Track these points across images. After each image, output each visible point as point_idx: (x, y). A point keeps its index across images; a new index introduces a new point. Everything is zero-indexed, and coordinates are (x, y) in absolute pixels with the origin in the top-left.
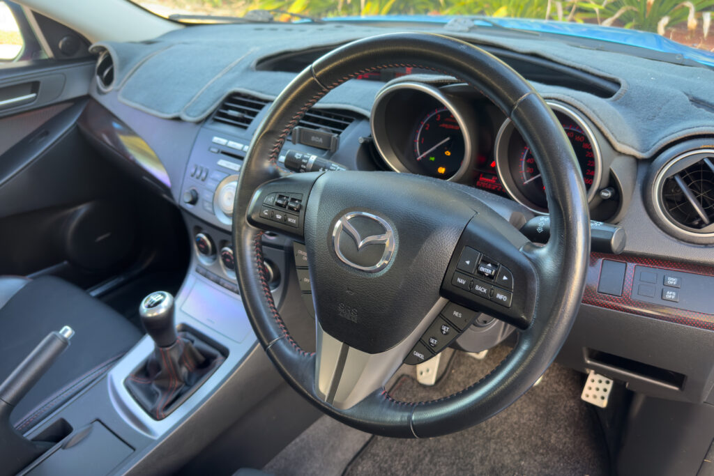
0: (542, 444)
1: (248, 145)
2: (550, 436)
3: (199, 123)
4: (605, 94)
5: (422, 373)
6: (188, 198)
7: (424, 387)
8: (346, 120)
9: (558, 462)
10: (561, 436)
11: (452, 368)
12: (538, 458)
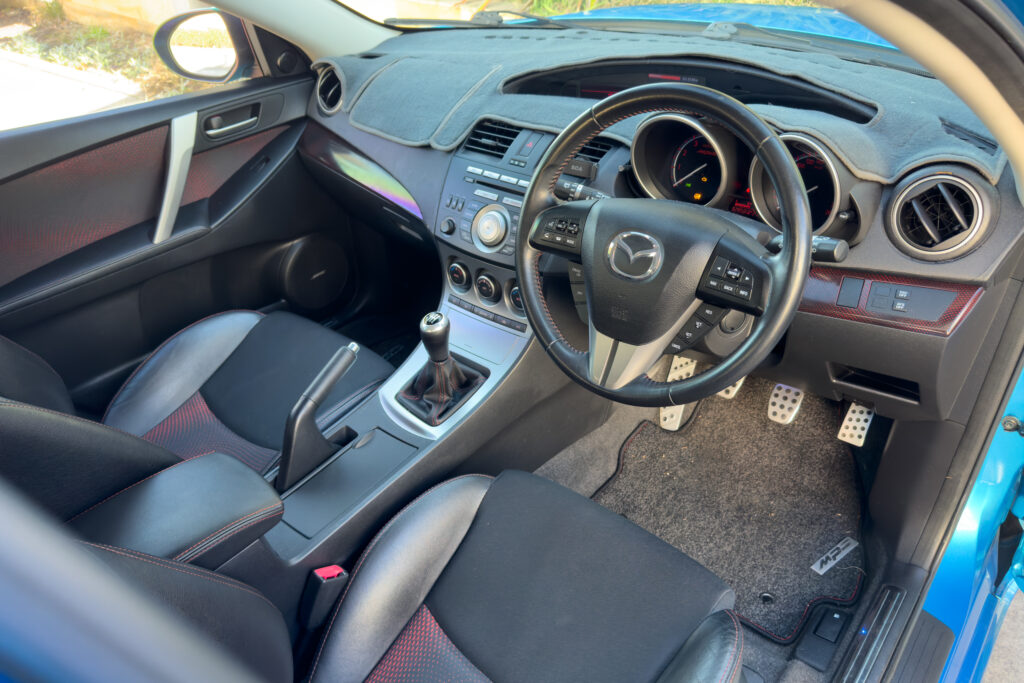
0: (795, 485)
1: (529, 181)
2: (803, 478)
3: (450, 152)
4: (862, 119)
5: (665, 419)
6: (446, 228)
7: (668, 432)
8: (603, 147)
9: (810, 502)
10: (814, 478)
11: (698, 414)
12: (789, 499)
